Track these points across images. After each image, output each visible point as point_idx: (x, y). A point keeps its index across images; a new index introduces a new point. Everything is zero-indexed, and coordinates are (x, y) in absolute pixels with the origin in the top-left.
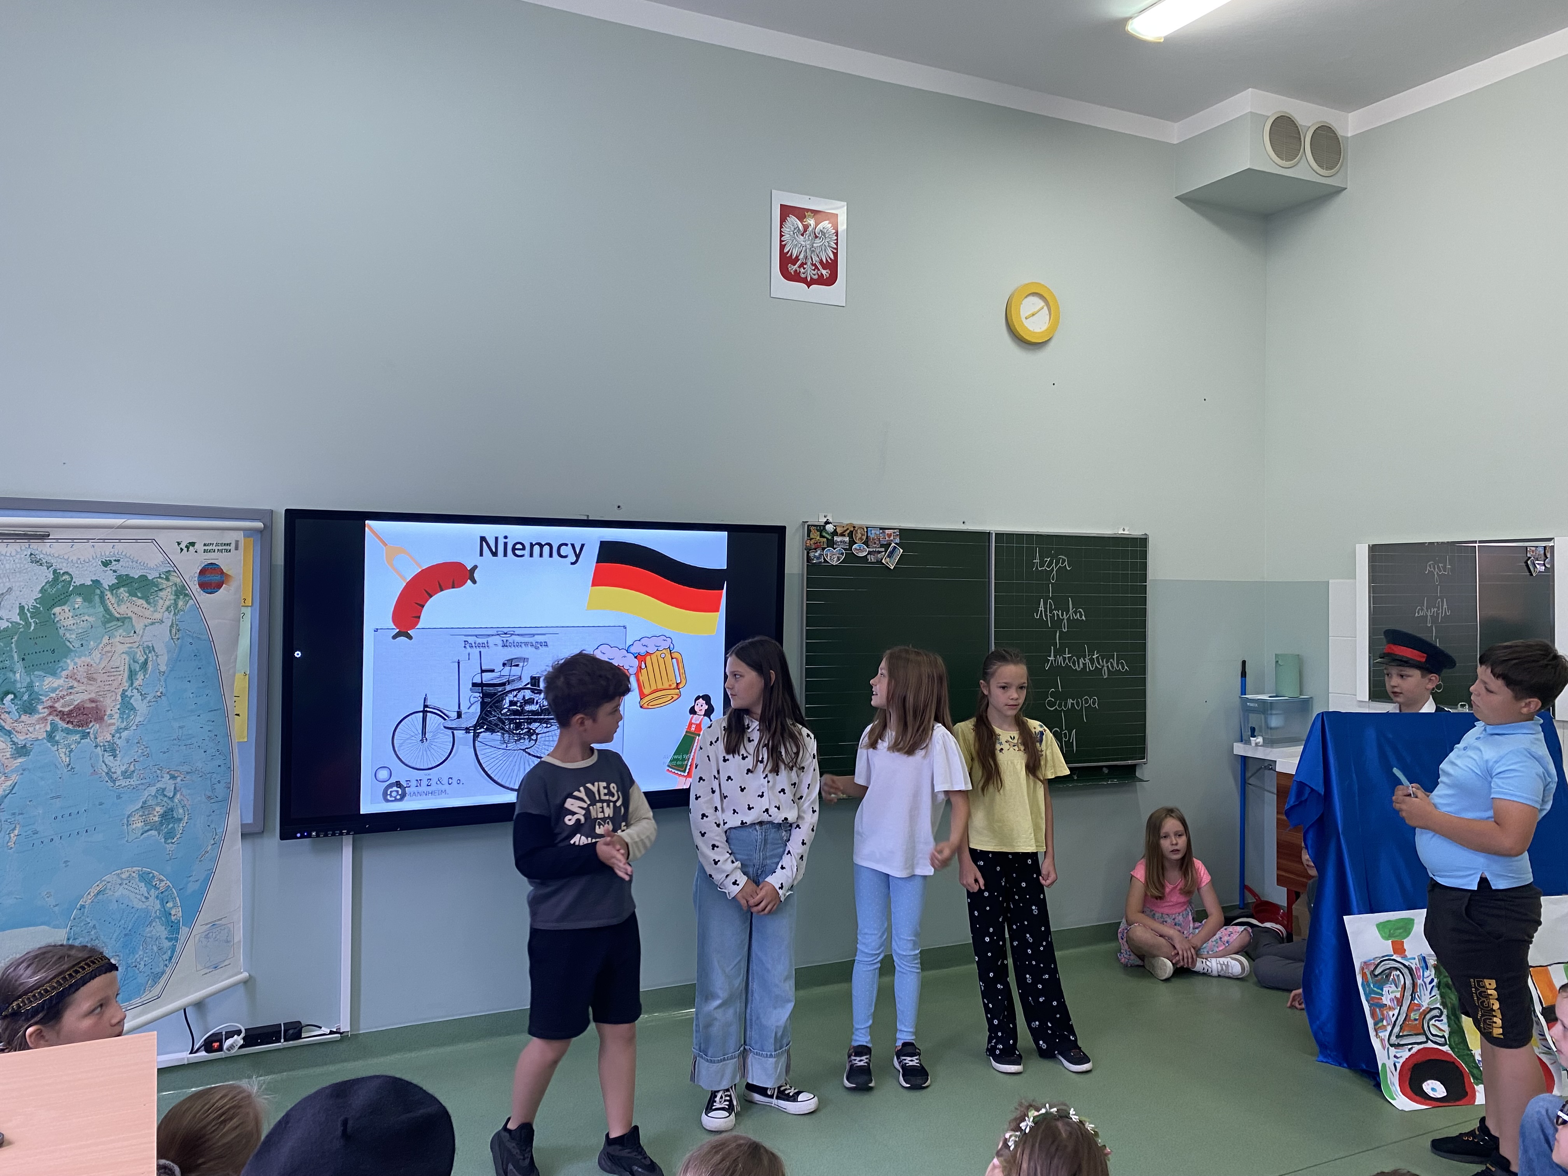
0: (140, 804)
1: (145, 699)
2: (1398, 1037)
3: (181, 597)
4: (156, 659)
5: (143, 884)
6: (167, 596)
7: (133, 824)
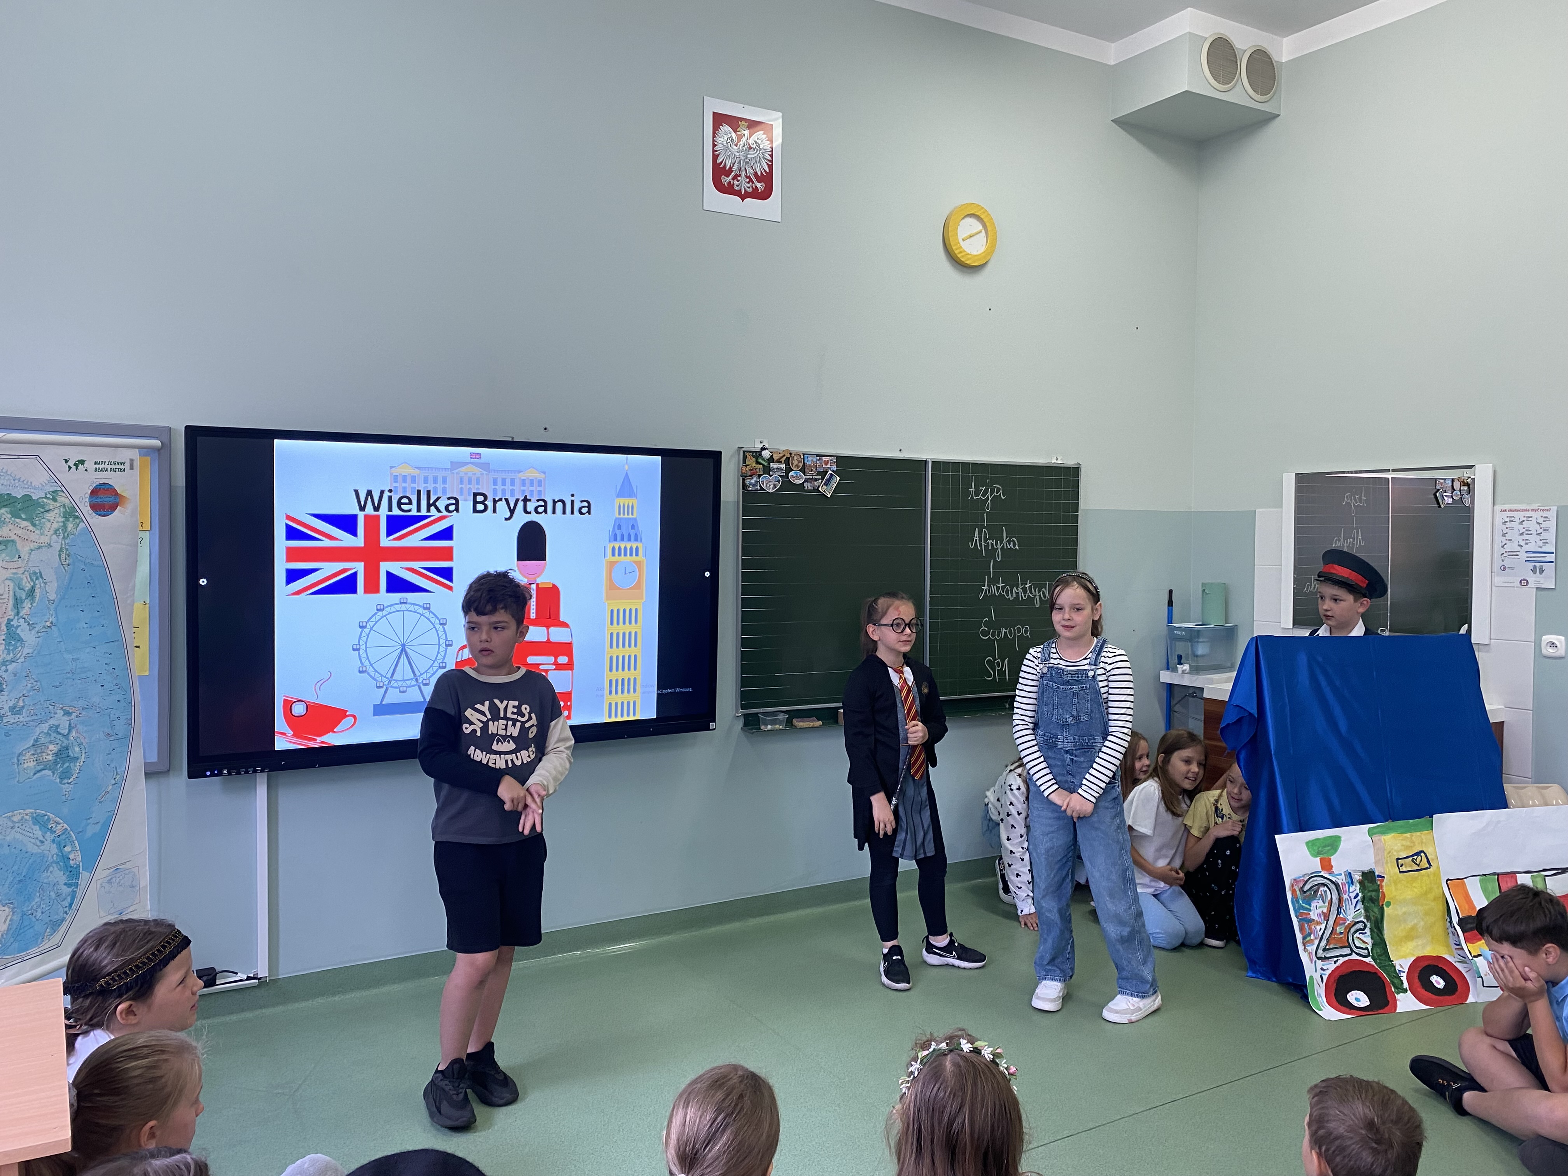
0: (32, 742)
1: (33, 629)
2: (1324, 950)
3: (71, 519)
4: (45, 587)
5: (38, 826)
6: (54, 518)
7: (24, 763)
